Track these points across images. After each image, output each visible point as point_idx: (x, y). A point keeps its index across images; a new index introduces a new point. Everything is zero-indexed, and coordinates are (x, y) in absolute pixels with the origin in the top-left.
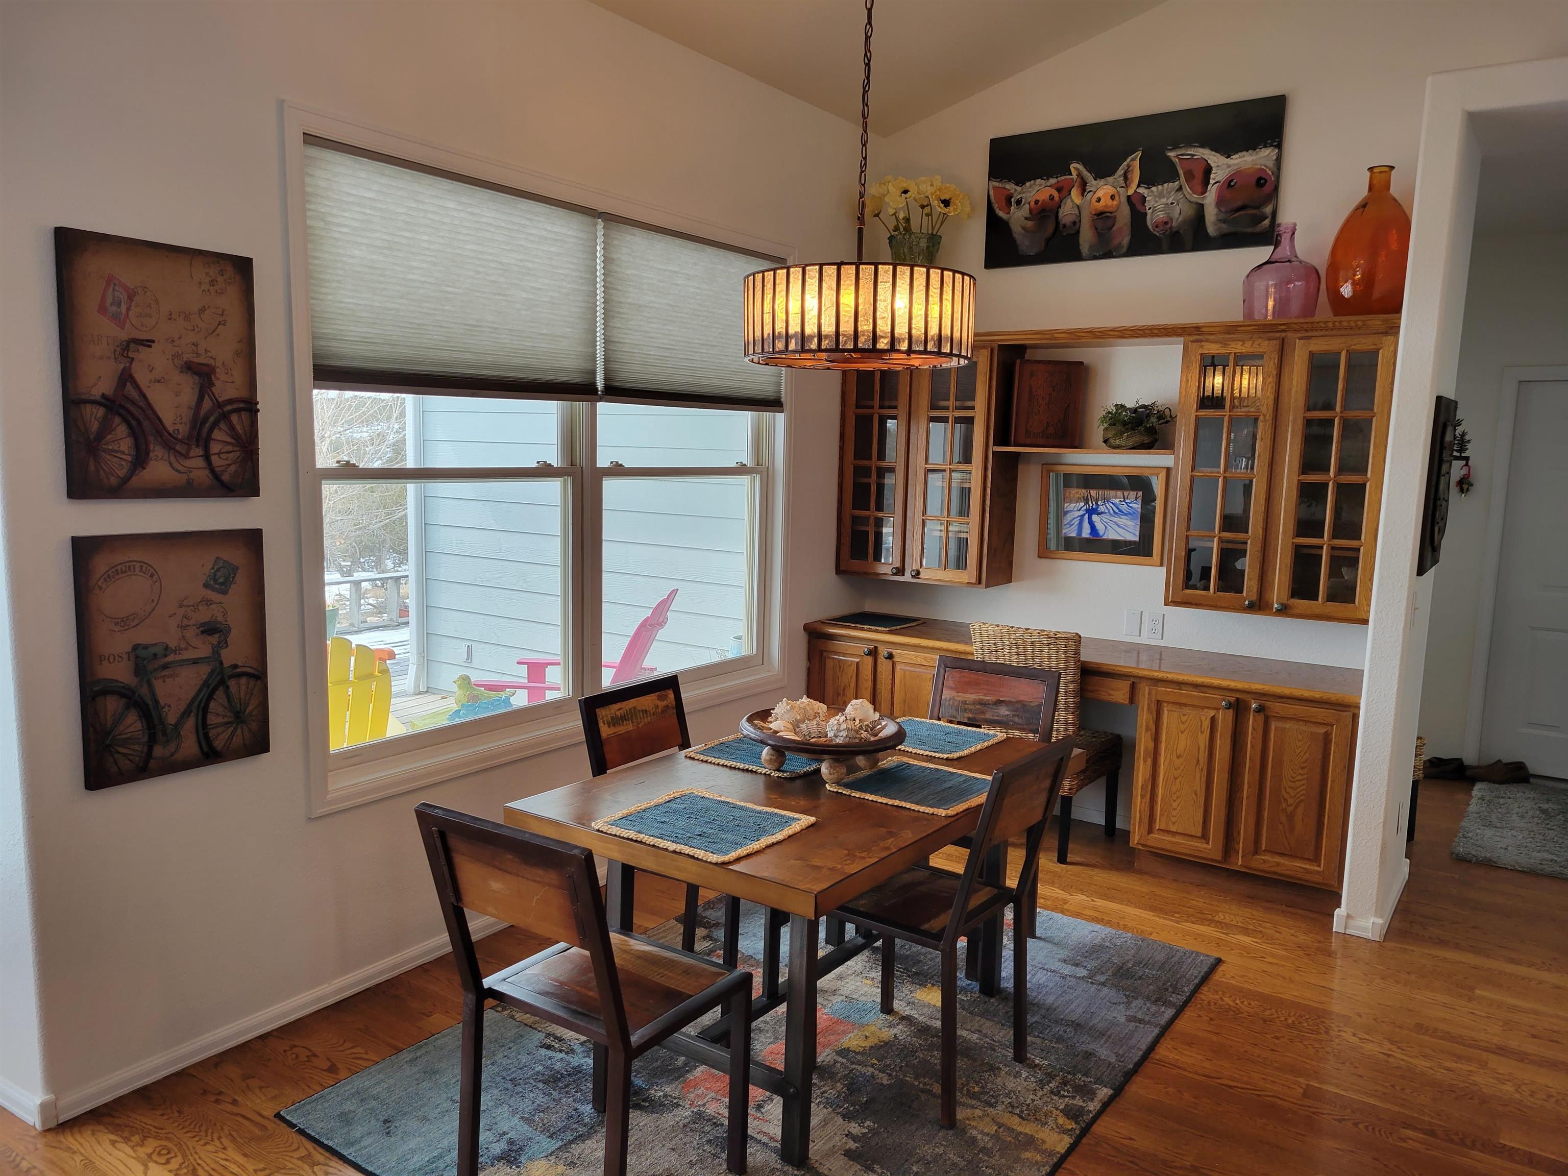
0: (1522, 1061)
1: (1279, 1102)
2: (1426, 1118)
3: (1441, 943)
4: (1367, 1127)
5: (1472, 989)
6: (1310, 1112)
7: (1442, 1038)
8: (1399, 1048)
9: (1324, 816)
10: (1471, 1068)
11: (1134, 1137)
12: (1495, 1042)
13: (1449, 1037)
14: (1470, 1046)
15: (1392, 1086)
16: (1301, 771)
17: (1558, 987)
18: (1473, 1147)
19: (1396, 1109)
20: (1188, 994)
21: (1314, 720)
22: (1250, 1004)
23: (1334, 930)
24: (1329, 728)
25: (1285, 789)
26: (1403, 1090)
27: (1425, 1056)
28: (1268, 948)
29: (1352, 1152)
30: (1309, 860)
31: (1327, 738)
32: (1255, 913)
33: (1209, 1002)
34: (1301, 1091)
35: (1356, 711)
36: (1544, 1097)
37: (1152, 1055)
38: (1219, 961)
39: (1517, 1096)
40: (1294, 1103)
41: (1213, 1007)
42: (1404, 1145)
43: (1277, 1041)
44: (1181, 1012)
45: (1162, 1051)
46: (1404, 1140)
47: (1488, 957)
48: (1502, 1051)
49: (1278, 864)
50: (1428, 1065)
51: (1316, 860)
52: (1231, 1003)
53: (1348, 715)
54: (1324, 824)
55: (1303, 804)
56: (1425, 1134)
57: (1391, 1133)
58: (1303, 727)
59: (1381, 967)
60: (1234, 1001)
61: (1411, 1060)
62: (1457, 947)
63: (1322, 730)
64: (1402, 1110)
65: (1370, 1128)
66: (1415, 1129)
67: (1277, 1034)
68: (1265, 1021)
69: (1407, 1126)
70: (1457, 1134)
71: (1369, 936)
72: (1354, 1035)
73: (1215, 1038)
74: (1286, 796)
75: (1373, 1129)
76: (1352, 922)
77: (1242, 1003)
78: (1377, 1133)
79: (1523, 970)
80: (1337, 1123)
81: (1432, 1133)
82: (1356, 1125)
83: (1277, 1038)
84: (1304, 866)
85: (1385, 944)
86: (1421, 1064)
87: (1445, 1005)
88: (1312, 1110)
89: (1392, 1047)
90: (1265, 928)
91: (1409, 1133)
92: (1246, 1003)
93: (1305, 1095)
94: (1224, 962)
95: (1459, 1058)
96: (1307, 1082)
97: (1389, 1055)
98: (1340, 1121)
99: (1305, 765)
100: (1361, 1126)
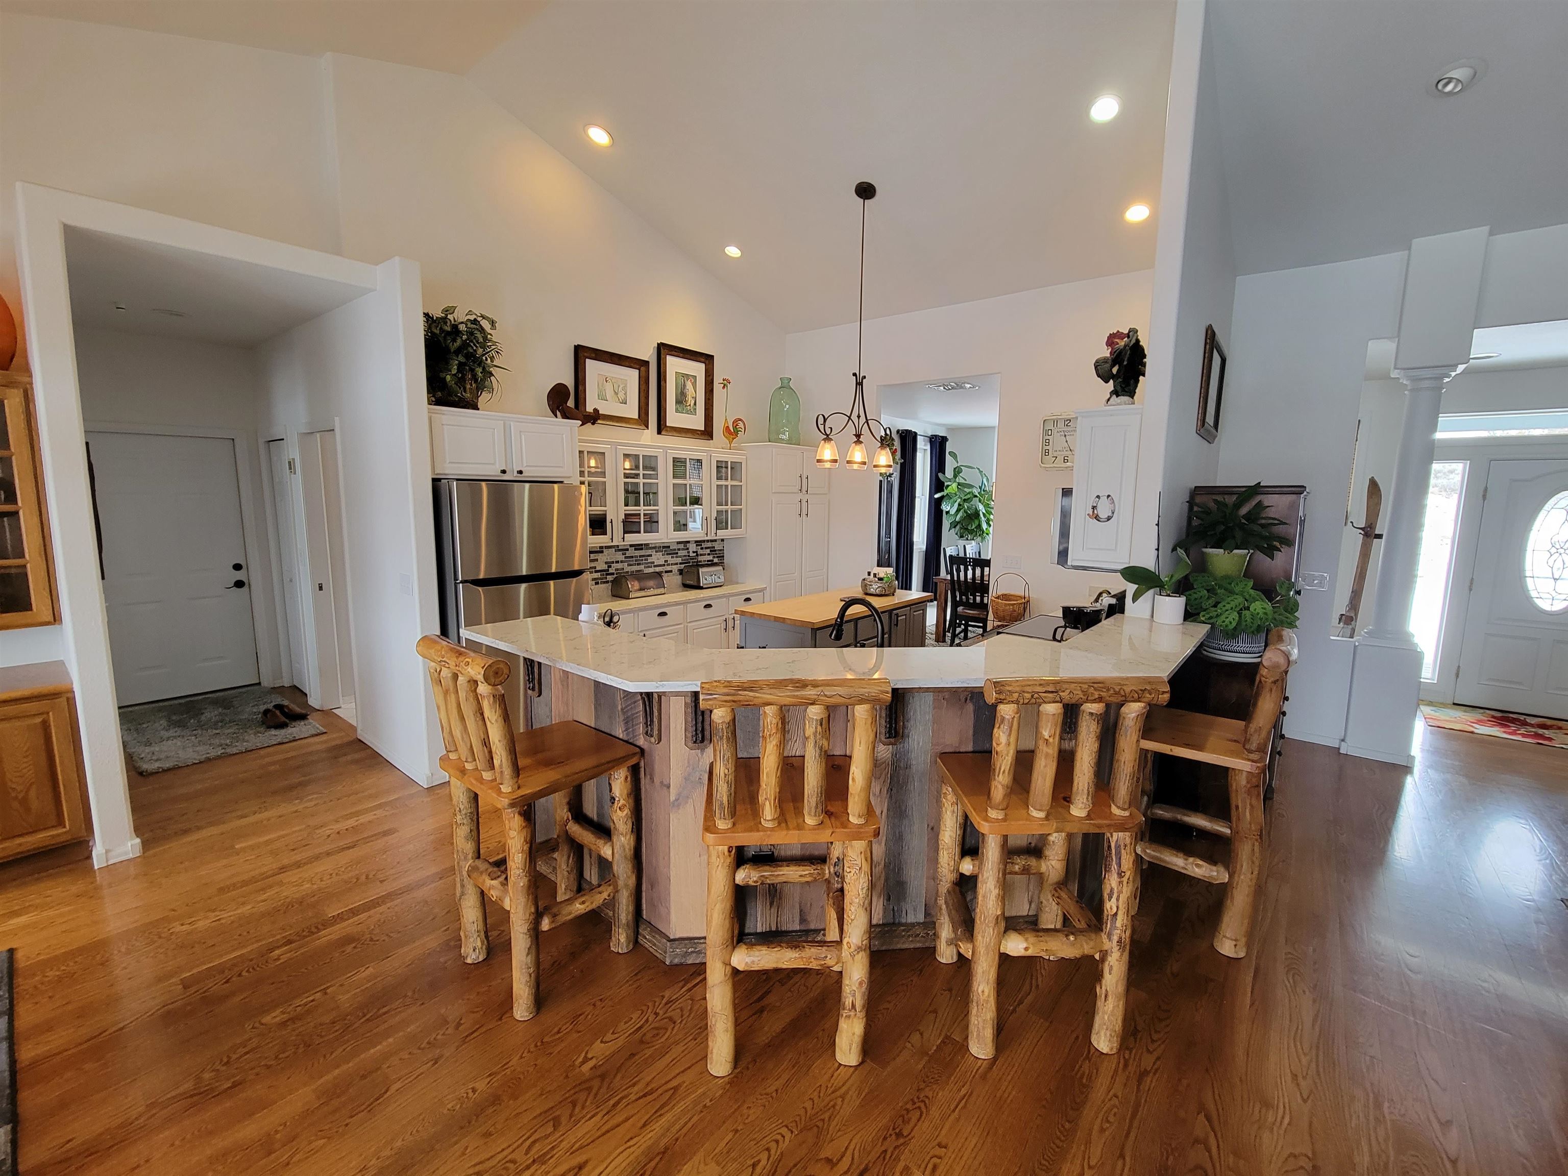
0: (299, 867)
1: (170, 1007)
2: (278, 937)
3: (186, 832)
4: (248, 971)
5: (233, 847)
6: (201, 994)
7: (242, 887)
8: (221, 911)
9: (59, 787)
10: (276, 891)
11: (71, 1137)
12: (274, 867)
13: (245, 883)
14: (263, 879)
15: (240, 935)
16: (25, 760)
17: (280, 817)
18: (319, 930)
19: (255, 946)
20: (7, 995)
21: (28, 714)
22: (76, 962)
23: (96, 867)
24: (45, 716)
25: (11, 781)
26: (248, 932)
27: (243, 904)
28: (51, 913)
29: (253, 993)
30: (53, 827)
31: (45, 725)
32: (10, 895)
33: (35, 987)
34: (181, 987)
35: (69, 695)
36: (329, 877)
37: (18, 1066)
38: (11, 951)
39: (315, 886)
40: (183, 999)
41: (43, 988)
42: (281, 961)
43: (127, 971)
44: (13, 1015)
45: (26, 1054)
46: (278, 959)
47: (224, 823)
48: (283, 869)
49: (20, 845)
50: (249, 907)
51: (61, 824)
52: (58, 973)
53: (63, 701)
54: (60, 793)
55: (34, 786)
56: (286, 946)
57: (267, 962)
58: (17, 723)
59: (158, 871)
60: (58, 970)
61: (235, 912)
62: (199, 828)
63: (38, 720)
64: (260, 944)
65: (251, 970)
66: (278, 947)
67: (123, 965)
68: (102, 964)
69: (272, 950)
70: (303, 931)
71: (131, 856)
72: (182, 925)
73: (70, 1007)
74: (14, 786)
75: (253, 968)
76: (110, 854)
77: (68, 966)
78: (258, 969)
79: (251, 819)
80: (227, 985)
81: (290, 942)
82: (240, 975)
83: (125, 968)
84: (48, 834)
85: (146, 854)
86: (246, 909)
87: (225, 866)
88: (201, 991)
89: (216, 913)
90: (30, 901)
91: (277, 952)
92: (71, 964)
93: (185, 987)
94: (16, 949)
95: (263, 890)
96: (178, 979)
97: (219, 920)
98: (227, 982)
99: (28, 753)
100: (244, 973)
